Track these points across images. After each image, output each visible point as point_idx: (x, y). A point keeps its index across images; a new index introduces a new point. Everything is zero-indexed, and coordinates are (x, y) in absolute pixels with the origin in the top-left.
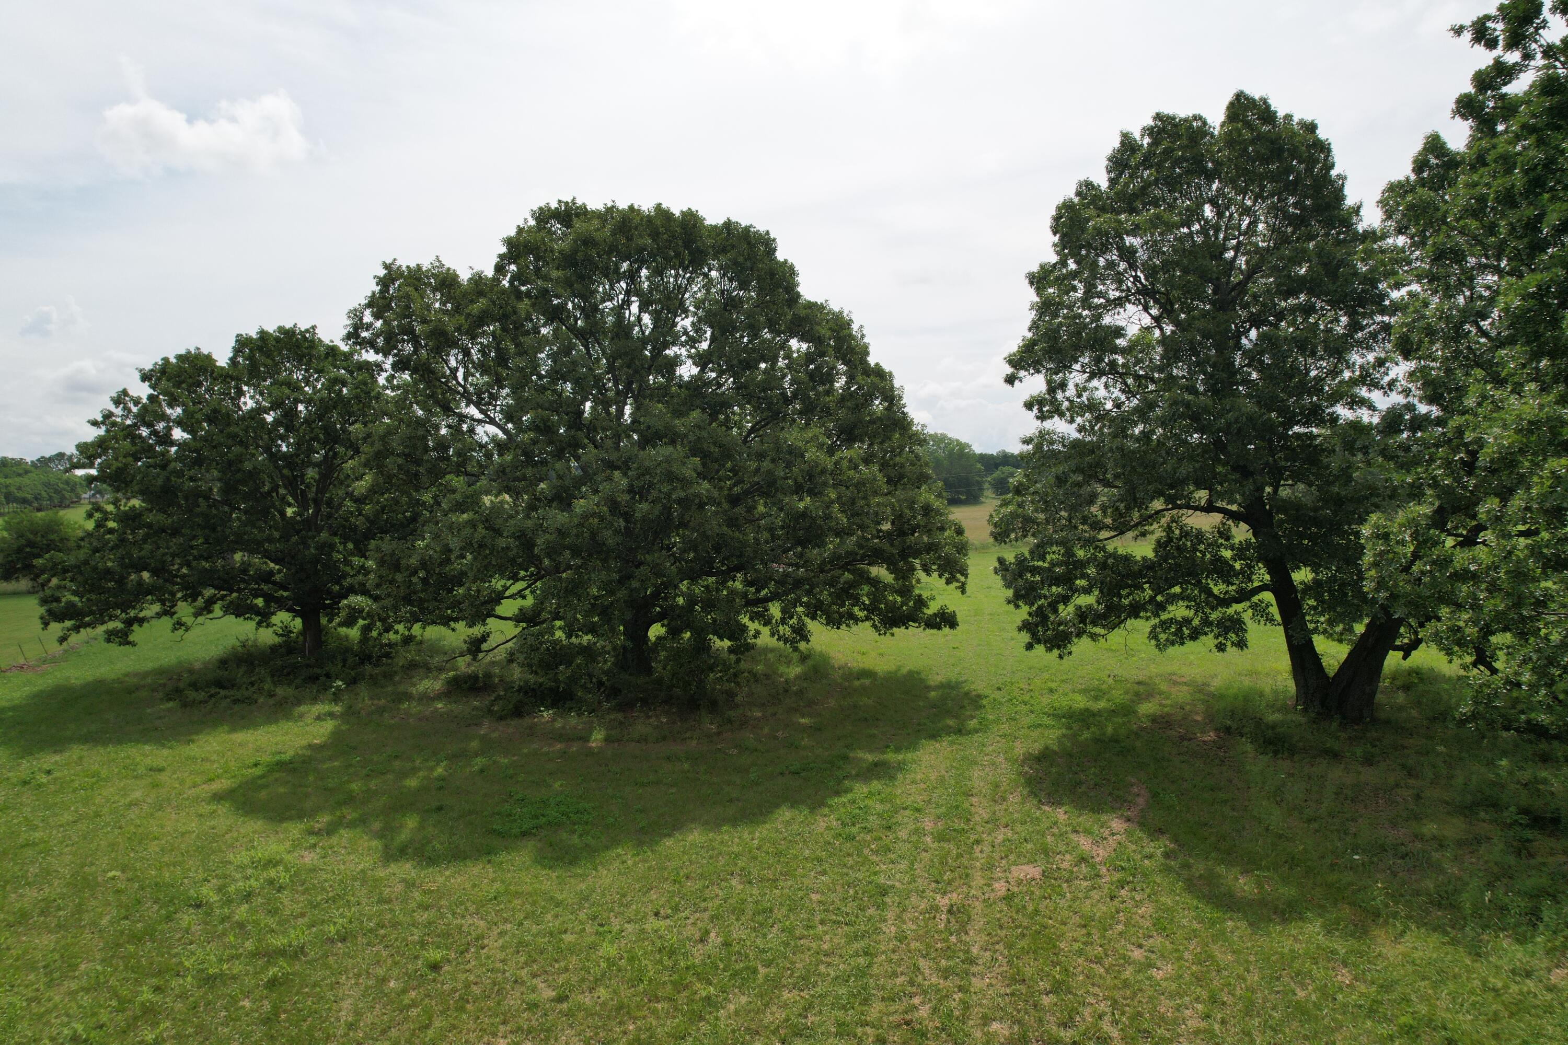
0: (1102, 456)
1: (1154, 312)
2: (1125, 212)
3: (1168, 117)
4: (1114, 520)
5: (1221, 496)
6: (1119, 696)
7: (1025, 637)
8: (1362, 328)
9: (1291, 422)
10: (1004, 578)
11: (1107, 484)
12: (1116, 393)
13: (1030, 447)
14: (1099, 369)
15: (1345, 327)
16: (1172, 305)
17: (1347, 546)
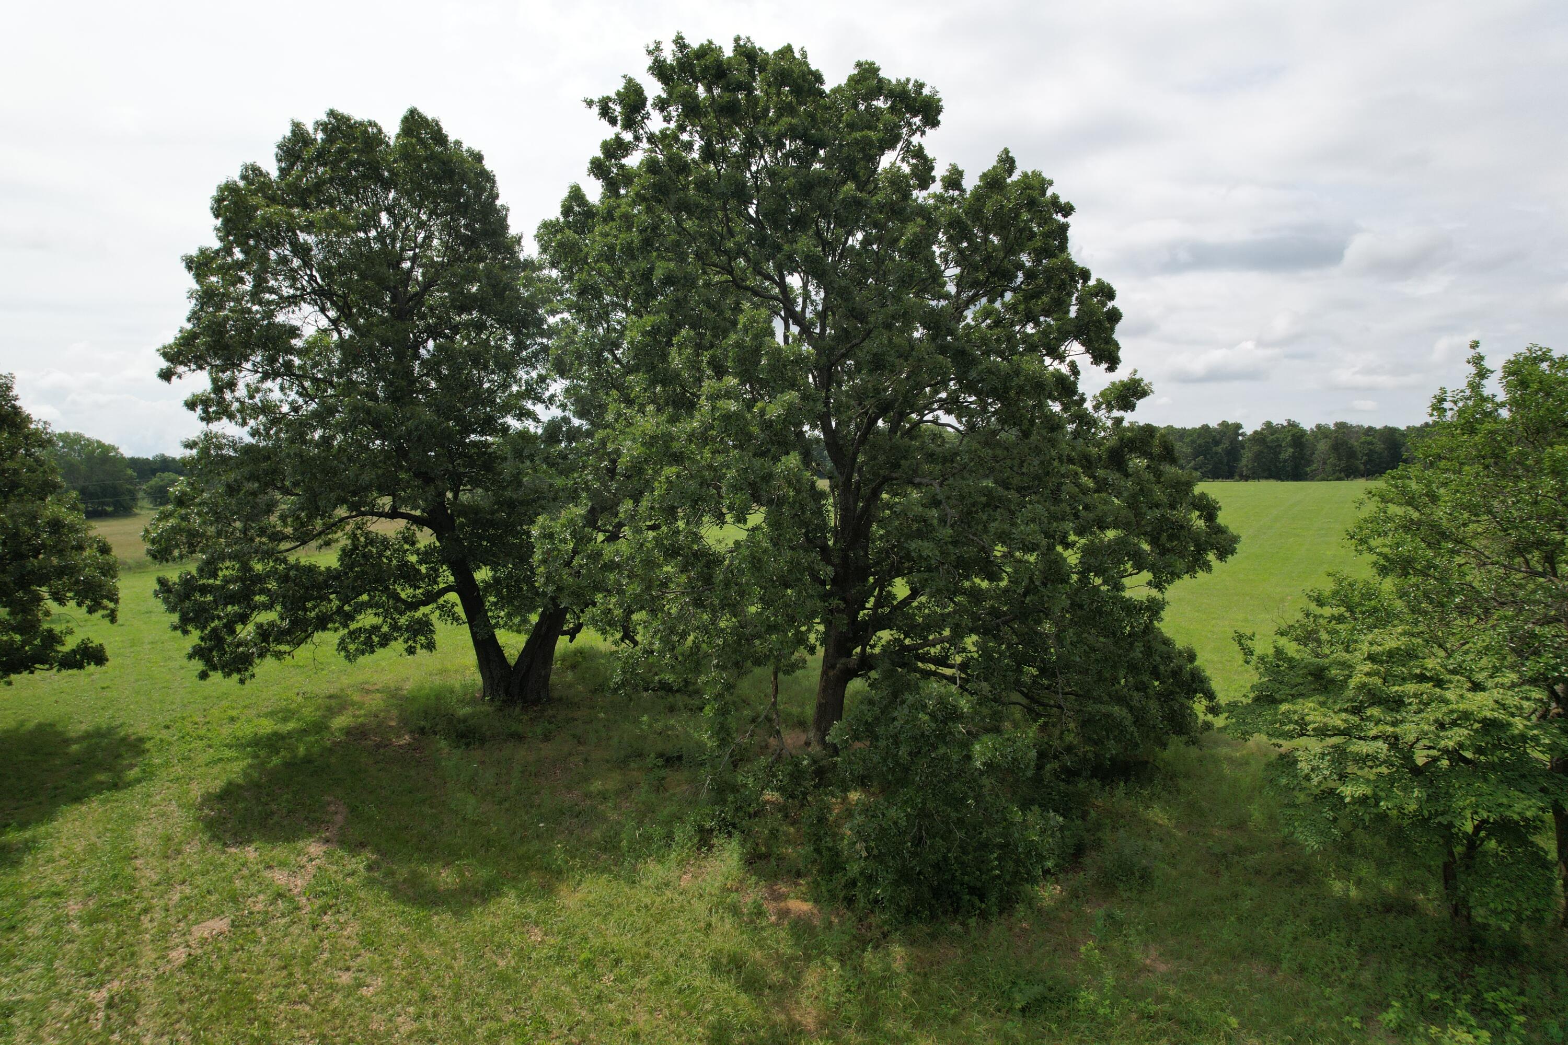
0: (278, 463)
1: (332, 314)
2: (298, 206)
3: (343, 117)
4: (295, 530)
5: (405, 501)
6: (310, 713)
7: (198, 665)
8: (526, 348)
9: (467, 431)
10: (166, 601)
11: (286, 492)
12: (293, 396)
13: (194, 452)
14: (273, 370)
15: (512, 345)
16: (350, 309)
17: (521, 546)
